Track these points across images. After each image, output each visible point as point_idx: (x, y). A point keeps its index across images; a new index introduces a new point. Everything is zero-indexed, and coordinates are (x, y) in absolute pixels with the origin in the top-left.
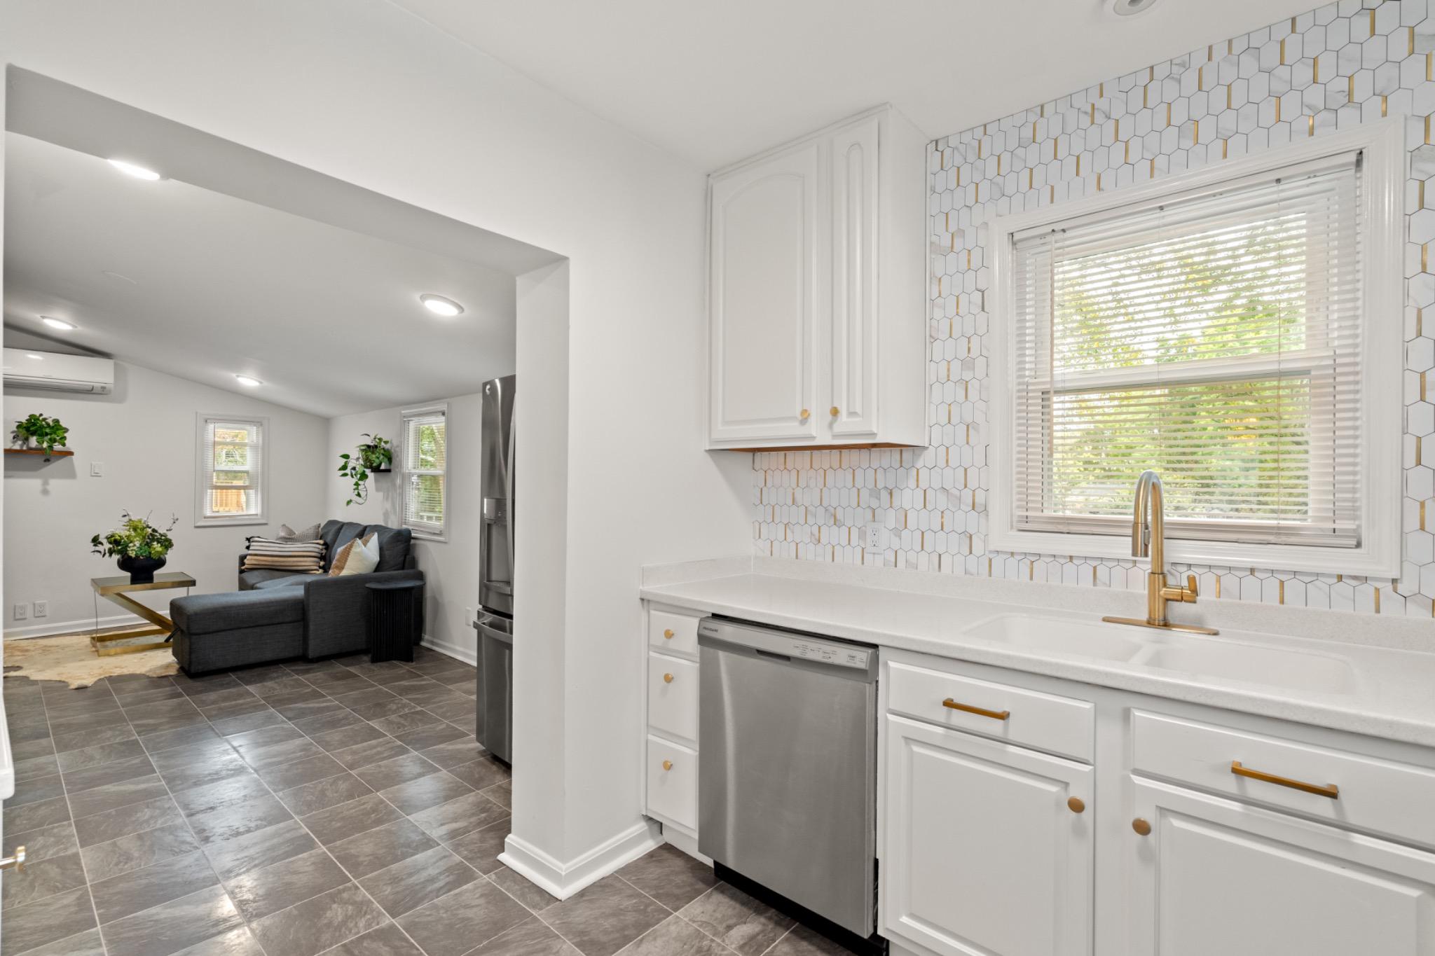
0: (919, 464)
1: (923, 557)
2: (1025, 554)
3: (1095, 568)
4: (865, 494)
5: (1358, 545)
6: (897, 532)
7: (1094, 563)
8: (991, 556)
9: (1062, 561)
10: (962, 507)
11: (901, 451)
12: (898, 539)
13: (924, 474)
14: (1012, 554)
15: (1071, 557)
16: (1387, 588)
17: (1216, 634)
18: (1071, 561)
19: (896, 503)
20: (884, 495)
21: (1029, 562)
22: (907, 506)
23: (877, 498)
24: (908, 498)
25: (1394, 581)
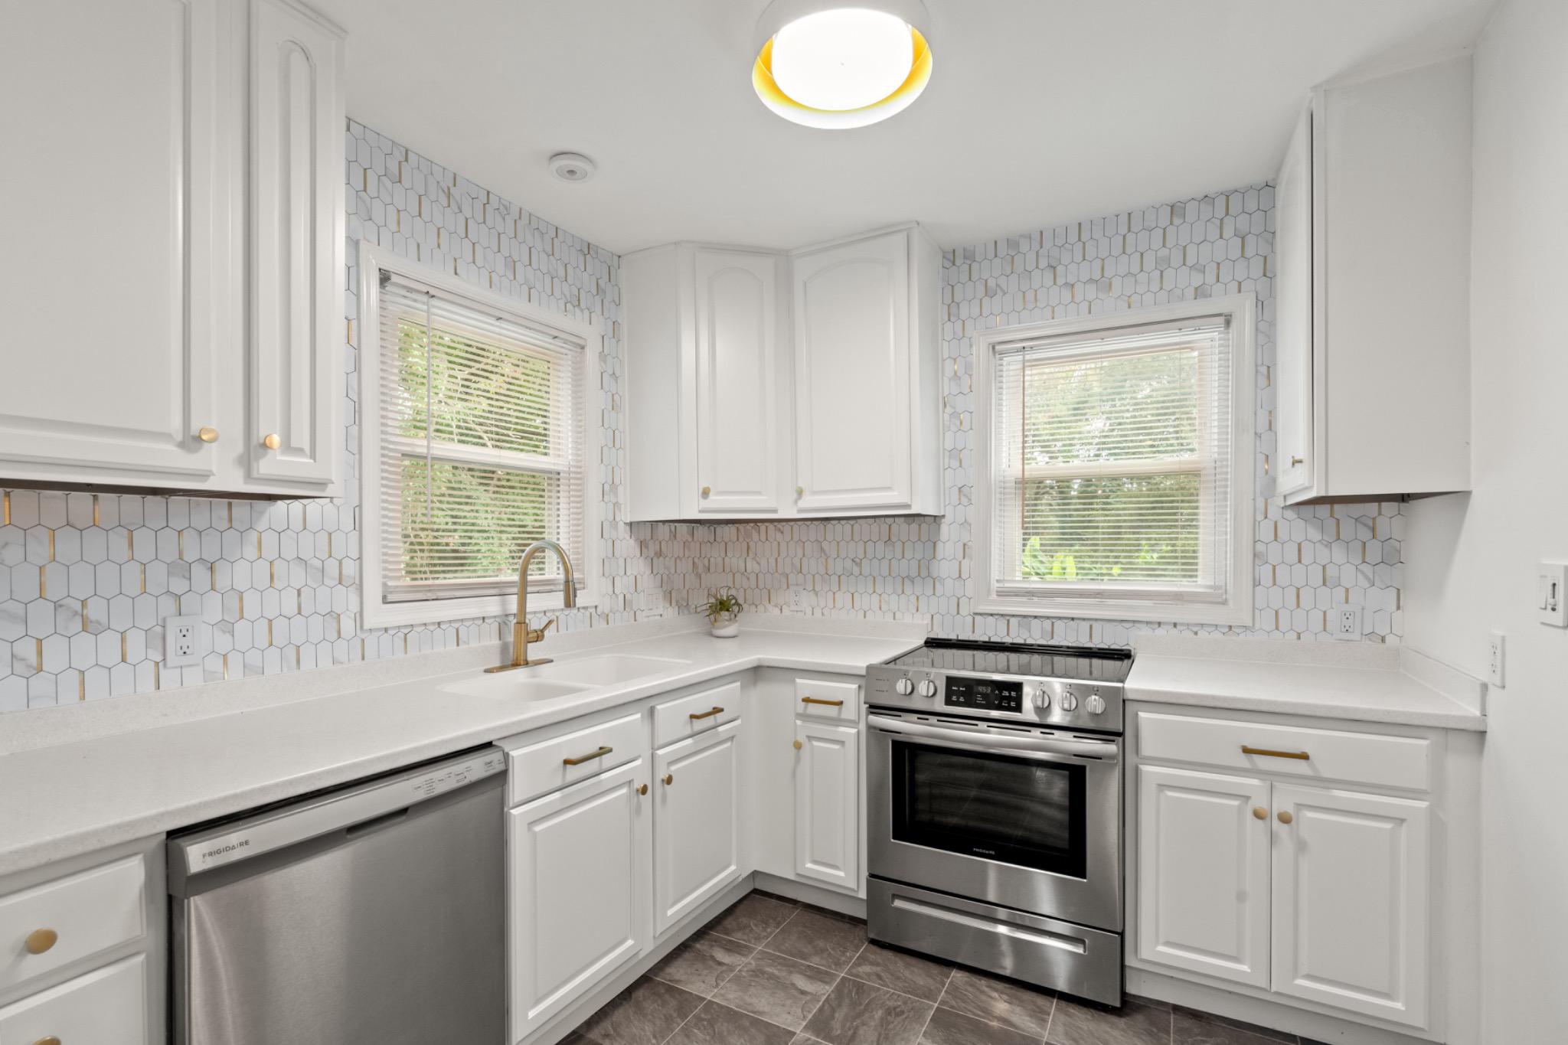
0: (262, 525)
1: (273, 654)
2: (399, 627)
3: (457, 630)
4: (157, 572)
5: (584, 588)
6: (227, 627)
7: (456, 625)
8: (363, 636)
9: (432, 628)
10: (327, 581)
11: (230, 504)
12: (228, 637)
13: (270, 539)
14: (386, 630)
15: (439, 623)
16: (593, 610)
17: (552, 661)
18: (439, 627)
19: (223, 582)
20: (200, 573)
21: (403, 635)
22: (241, 584)
23: (184, 577)
24: (241, 574)
25: (596, 607)
